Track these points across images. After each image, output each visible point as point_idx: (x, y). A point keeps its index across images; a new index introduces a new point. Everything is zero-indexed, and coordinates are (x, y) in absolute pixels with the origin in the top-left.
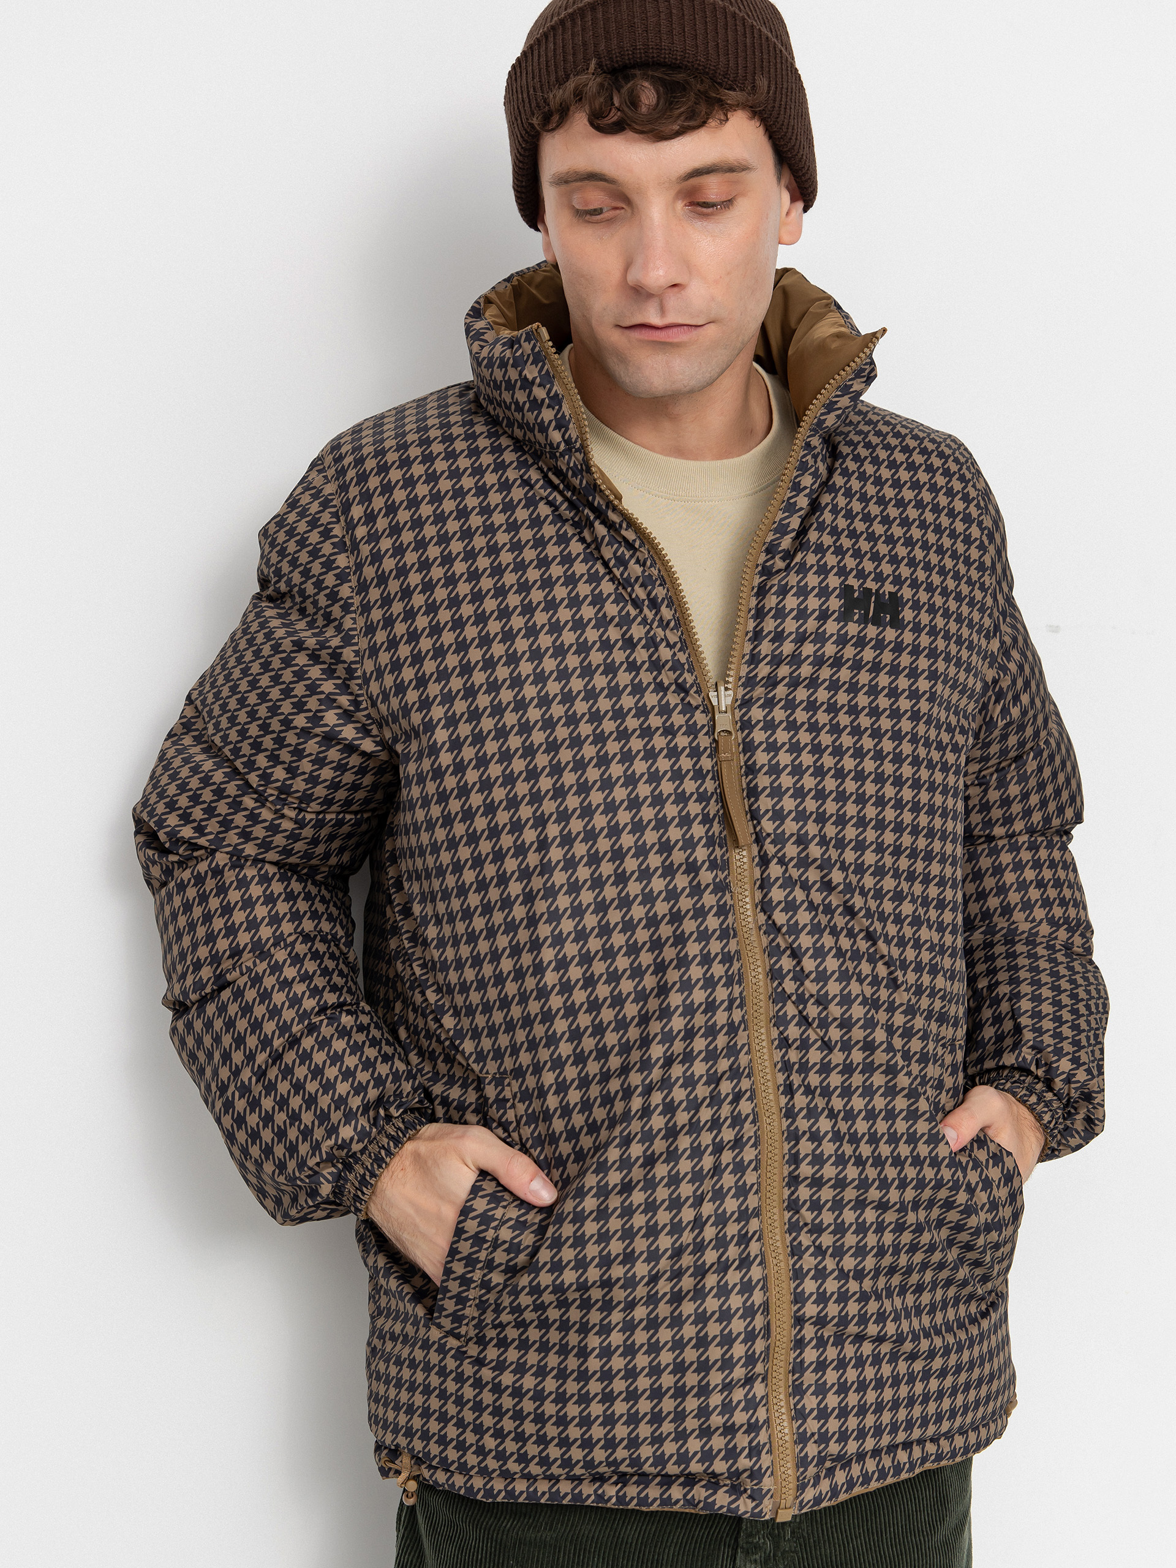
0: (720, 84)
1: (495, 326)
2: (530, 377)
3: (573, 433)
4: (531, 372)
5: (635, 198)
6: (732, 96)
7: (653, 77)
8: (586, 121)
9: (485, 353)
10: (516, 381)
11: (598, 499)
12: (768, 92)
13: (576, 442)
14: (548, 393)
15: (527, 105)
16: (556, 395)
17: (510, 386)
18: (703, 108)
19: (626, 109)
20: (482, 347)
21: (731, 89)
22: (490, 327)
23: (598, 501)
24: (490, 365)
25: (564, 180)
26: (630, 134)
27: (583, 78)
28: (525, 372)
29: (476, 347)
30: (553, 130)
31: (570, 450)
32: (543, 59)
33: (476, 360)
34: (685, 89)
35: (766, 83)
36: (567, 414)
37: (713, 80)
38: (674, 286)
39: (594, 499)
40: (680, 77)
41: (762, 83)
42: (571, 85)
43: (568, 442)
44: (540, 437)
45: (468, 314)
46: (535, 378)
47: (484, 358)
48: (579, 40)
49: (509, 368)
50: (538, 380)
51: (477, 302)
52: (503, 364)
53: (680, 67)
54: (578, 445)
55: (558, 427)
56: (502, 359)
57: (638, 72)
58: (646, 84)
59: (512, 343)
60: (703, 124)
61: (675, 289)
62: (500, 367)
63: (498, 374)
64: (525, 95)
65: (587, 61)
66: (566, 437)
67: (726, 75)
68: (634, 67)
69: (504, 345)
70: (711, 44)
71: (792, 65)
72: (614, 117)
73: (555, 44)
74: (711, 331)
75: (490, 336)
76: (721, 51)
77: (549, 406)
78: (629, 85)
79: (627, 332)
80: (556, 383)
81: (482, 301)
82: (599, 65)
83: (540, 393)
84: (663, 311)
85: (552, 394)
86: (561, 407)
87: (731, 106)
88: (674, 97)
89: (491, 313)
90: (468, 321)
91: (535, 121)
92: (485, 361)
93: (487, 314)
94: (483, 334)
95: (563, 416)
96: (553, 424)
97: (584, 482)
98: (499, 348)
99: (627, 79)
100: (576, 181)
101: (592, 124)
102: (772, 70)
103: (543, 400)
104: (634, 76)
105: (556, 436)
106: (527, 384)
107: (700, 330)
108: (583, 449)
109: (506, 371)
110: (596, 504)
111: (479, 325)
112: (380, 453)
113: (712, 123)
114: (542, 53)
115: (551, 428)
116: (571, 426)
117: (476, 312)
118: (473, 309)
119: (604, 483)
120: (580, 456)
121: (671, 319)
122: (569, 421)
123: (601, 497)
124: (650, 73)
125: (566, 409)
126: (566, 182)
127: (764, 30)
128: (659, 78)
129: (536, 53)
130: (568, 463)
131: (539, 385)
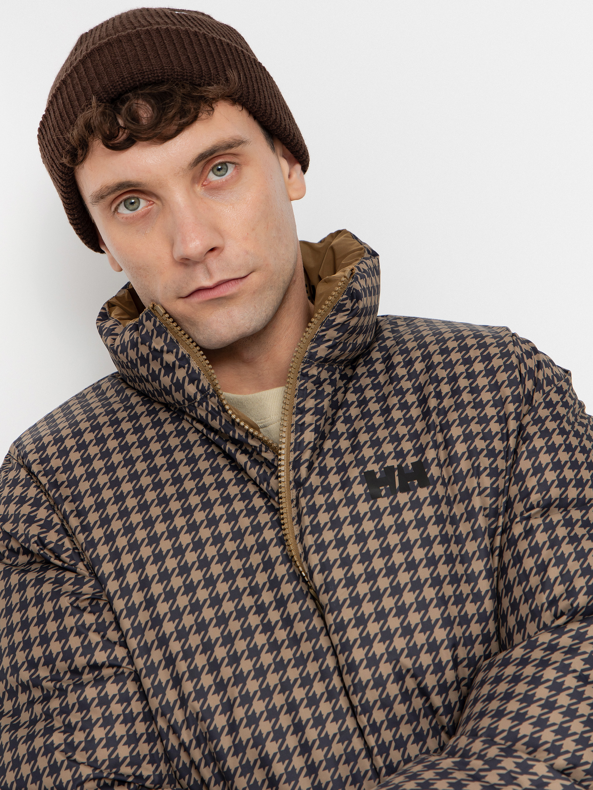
0: (199, 85)
1: (120, 321)
2: (158, 348)
3: (205, 382)
4: (158, 343)
5: (160, 192)
6: (213, 90)
7: (142, 94)
8: (102, 146)
9: (117, 342)
10: (148, 354)
11: (238, 431)
12: (240, 78)
13: (209, 389)
14: (176, 356)
15: (56, 152)
16: (184, 356)
17: (144, 361)
18: (191, 106)
19: (130, 125)
20: (115, 339)
21: (209, 85)
22: (117, 323)
23: (238, 433)
24: (124, 349)
25: (100, 197)
26: (141, 143)
27: (88, 114)
28: (153, 345)
29: (109, 340)
30: (82, 161)
31: (206, 397)
32: (57, 113)
33: (113, 351)
34: (171, 96)
35: (235, 74)
36: (196, 368)
37: (192, 84)
38: (213, 250)
39: (234, 432)
40: (164, 88)
41: (233, 75)
42: (80, 121)
43: (203, 391)
44: (178, 396)
45: (98, 320)
46: (162, 347)
47: (118, 346)
48: (79, 88)
49: (139, 345)
50: (165, 348)
51: (103, 308)
52: (134, 345)
53: (163, 82)
54: (211, 391)
55: (191, 381)
56: (132, 341)
57: (130, 94)
58: (140, 102)
59: (136, 328)
60: (195, 119)
61: (215, 253)
62: (132, 348)
63: (132, 354)
64: (53, 145)
65: (89, 100)
66: (200, 387)
67: (201, 77)
68: (127, 92)
69: (131, 330)
70: (183, 58)
71: (255, 60)
72: (122, 136)
73: (62, 99)
74: (254, 278)
75: (119, 330)
76: (193, 61)
77: (180, 367)
78: (126, 105)
79: (188, 300)
80: (180, 346)
81: (106, 306)
82: (99, 100)
83: (169, 358)
84: (209, 273)
85: (180, 356)
86: (189, 364)
87: (213, 99)
88: (165, 104)
89: (115, 313)
90: (99, 324)
91: (65, 161)
92: (120, 348)
93: (113, 315)
94: (113, 329)
95: (194, 371)
96: (187, 379)
97: (223, 421)
98: (127, 334)
99: (123, 103)
100: (109, 194)
101: (108, 146)
102: (239, 66)
103: (174, 363)
104: (128, 99)
105: (191, 389)
106: (157, 354)
107: (245, 280)
108: (216, 393)
109: (138, 349)
110: (237, 437)
111: (108, 324)
112: (59, 440)
113: (203, 116)
114: (56, 109)
115: (186, 384)
116: (202, 377)
117: (104, 316)
118: (101, 314)
119: (237, 416)
120: (215, 399)
121: (218, 277)
122: (199, 374)
123: (240, 429)
124: (140, 92)
125: (194, 364)
126: (102, 197)
127: (223, 39)
128: (148, 94)
129: (52, 112)
130: (207, 409)
131: (168, 352)
